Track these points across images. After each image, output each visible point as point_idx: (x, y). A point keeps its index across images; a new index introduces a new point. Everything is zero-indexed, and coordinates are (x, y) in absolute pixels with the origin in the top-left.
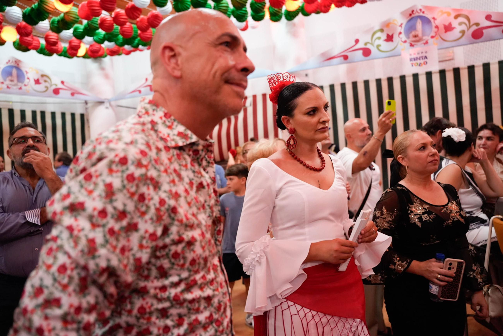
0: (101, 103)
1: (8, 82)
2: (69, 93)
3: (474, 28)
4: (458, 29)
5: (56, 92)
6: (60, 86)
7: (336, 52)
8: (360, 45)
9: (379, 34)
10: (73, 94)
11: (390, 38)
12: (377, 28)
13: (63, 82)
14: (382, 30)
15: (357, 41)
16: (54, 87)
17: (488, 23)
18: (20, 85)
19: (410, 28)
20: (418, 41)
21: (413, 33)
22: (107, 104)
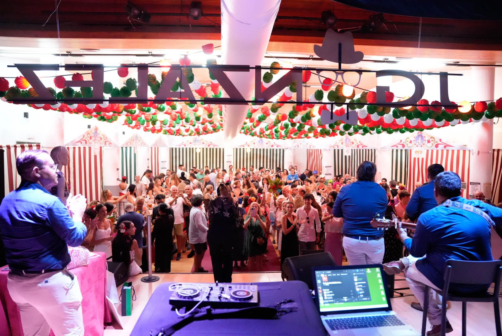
0: (287, 148)
1: (259, 145)
2: (276, 146)
3: (357, 144)
4: (355, 144)
5: (272, 146)
6: (273, 144)
7: (332, 145)
8: (337, 144)
9: (340, 142)
10: (277, 146)
11: (342, 143)
12: (340, 139)
13: (274, 143)
14: (341, 140)
15: (336, 143)
16: (271, 145)
17: (360, 144)
18: (262, 145)
19: (346, 141)
20: (347, 146)
21: (347, 143)
22: (289, 149)
